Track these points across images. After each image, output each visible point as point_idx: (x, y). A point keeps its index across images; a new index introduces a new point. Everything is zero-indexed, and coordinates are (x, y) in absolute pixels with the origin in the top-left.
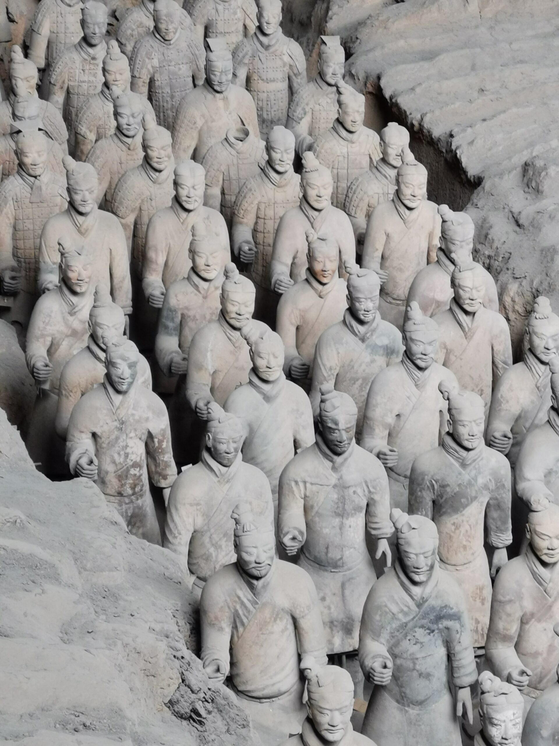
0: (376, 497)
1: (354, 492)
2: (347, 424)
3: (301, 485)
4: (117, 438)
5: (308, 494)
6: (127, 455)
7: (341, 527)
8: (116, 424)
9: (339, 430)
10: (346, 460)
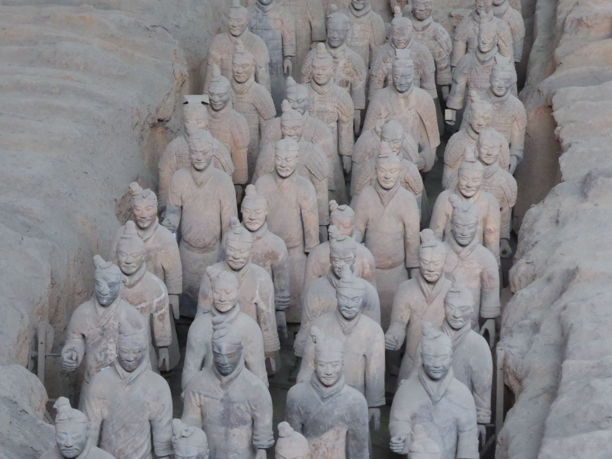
0: (258, 415)
1: (238, 408)
2: (228, 351)
3: (197, 396)
4: (100, 341)
5: (202, 404)
6: (106, 356)
7: (227, 434)
8: (99, 330)
9: (222, 355)
10: (231, 380)
